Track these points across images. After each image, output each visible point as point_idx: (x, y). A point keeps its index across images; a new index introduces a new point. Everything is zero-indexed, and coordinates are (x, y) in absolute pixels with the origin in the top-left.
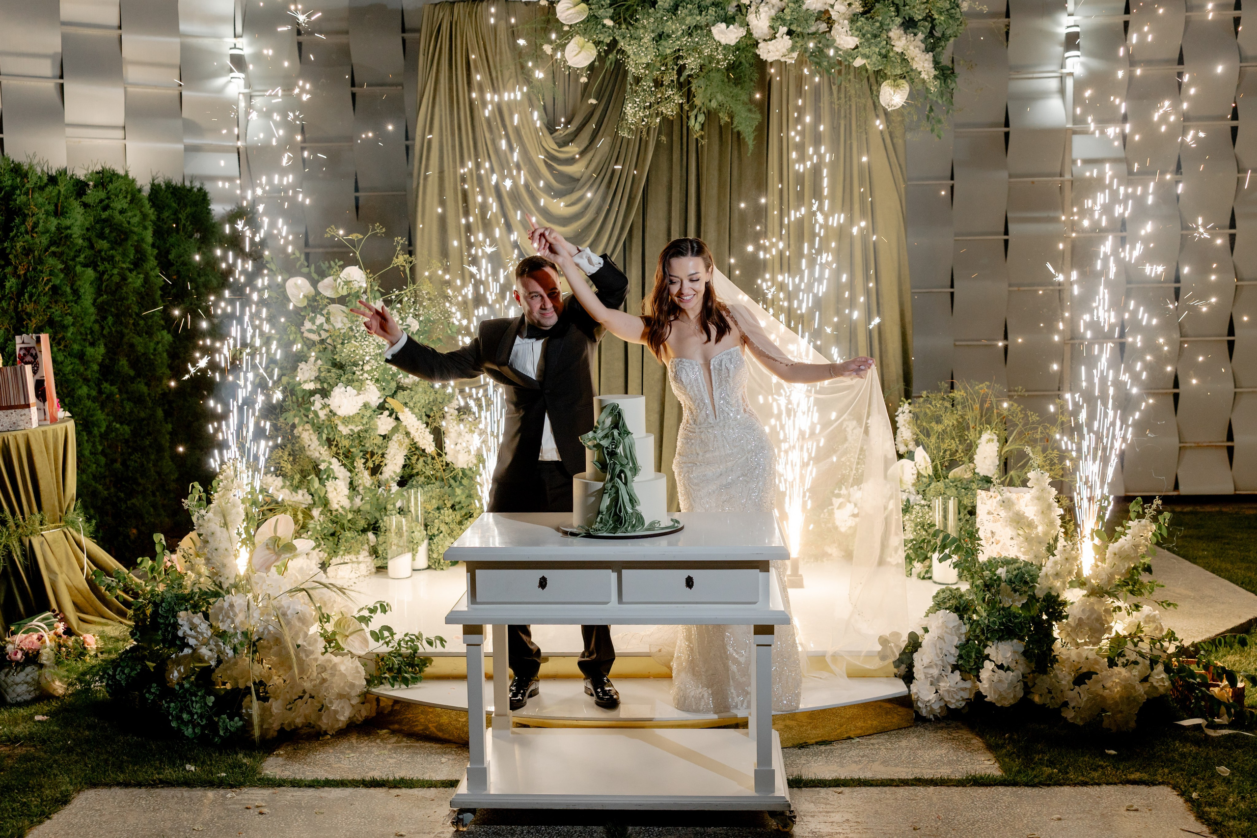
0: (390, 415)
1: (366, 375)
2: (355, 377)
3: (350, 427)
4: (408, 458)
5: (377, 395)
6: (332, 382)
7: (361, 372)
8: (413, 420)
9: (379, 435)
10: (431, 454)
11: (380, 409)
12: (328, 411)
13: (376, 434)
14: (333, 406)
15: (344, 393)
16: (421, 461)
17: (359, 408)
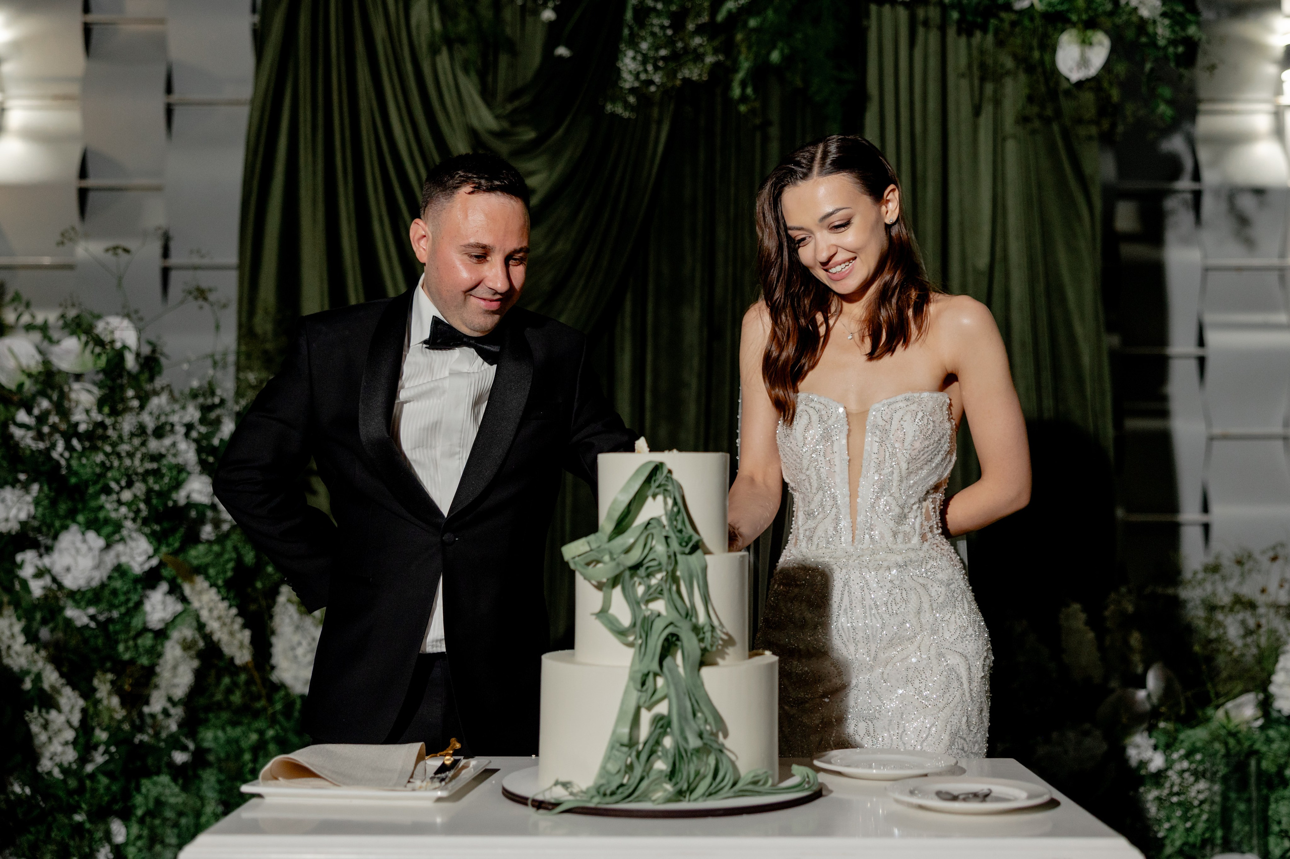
0: (170, 592)
1: (124, 510)
2: (101, 515)
3: (92, 611)
4: (199, 675)
5: (146, 552)
6: (57, 524)
7: (115, 505)
8: (212, 600)
9: (145, 629)
10: (244, 668)
11: (151, 579)
12: (47, 580)
13: (140, 626)
14: (57, 569)
15: (79, 544)
16: (226, 680)
17: (108, 575)
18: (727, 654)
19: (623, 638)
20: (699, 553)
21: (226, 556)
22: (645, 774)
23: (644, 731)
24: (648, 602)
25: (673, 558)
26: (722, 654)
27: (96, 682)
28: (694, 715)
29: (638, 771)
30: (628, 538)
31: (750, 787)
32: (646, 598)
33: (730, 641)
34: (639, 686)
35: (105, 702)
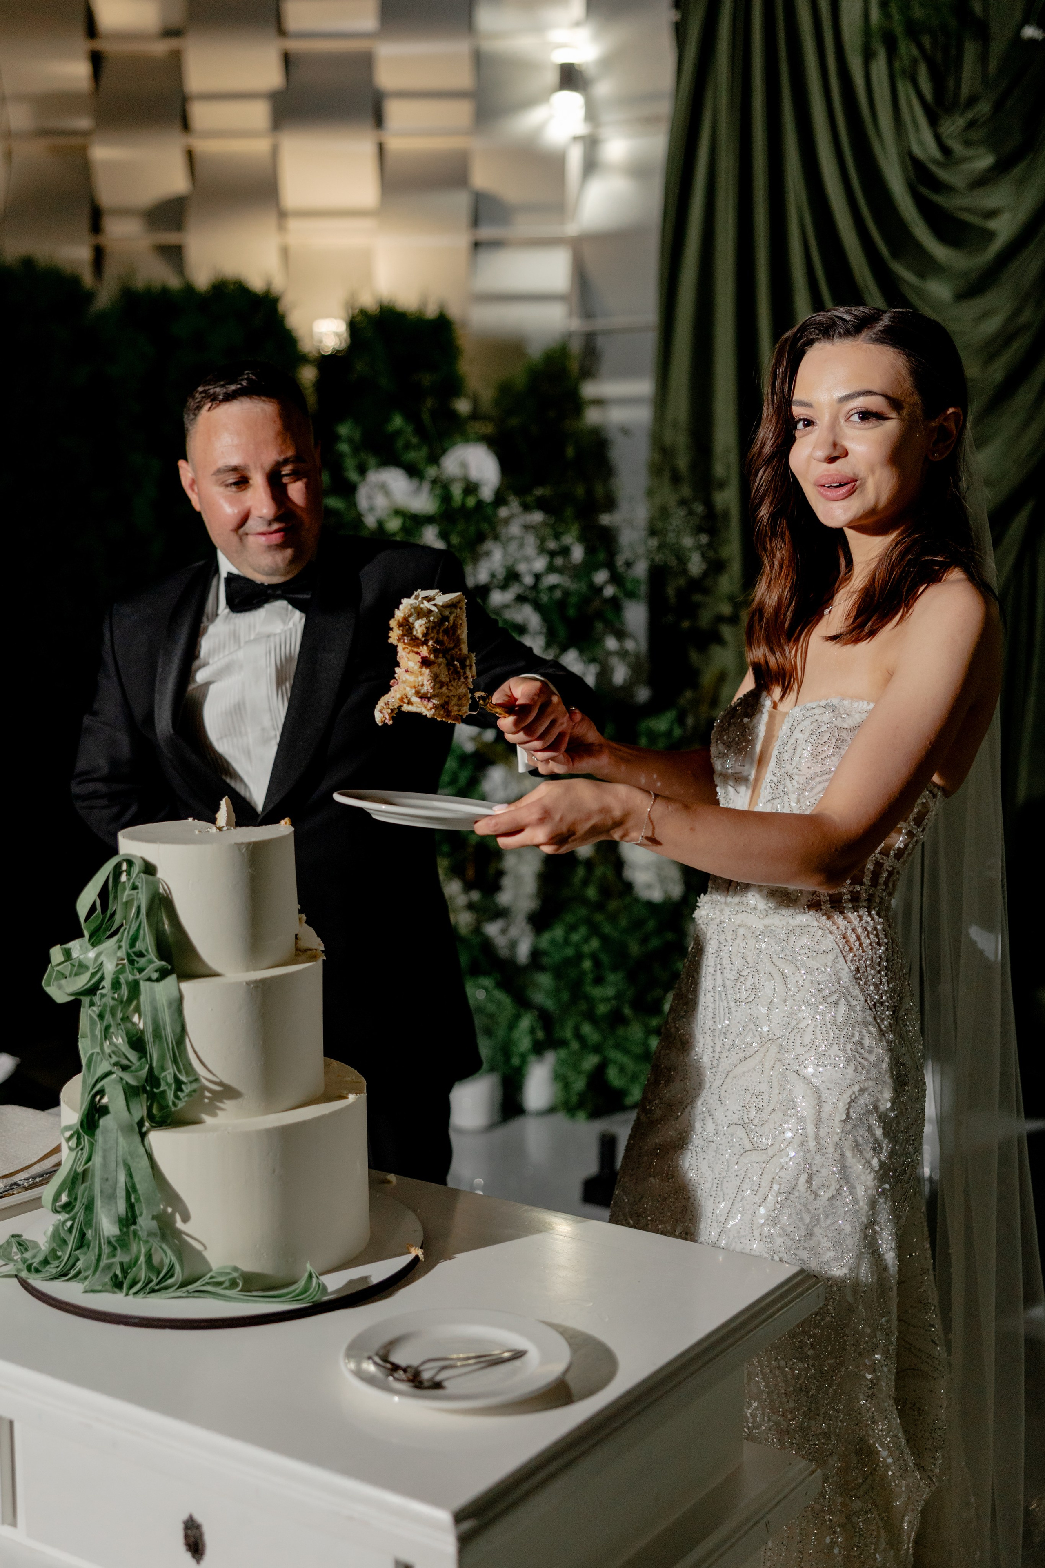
10: (589, 862)
20: (172, 979)
26: (212, 1111)
31: (209, 1288)
33: (228, 1092)
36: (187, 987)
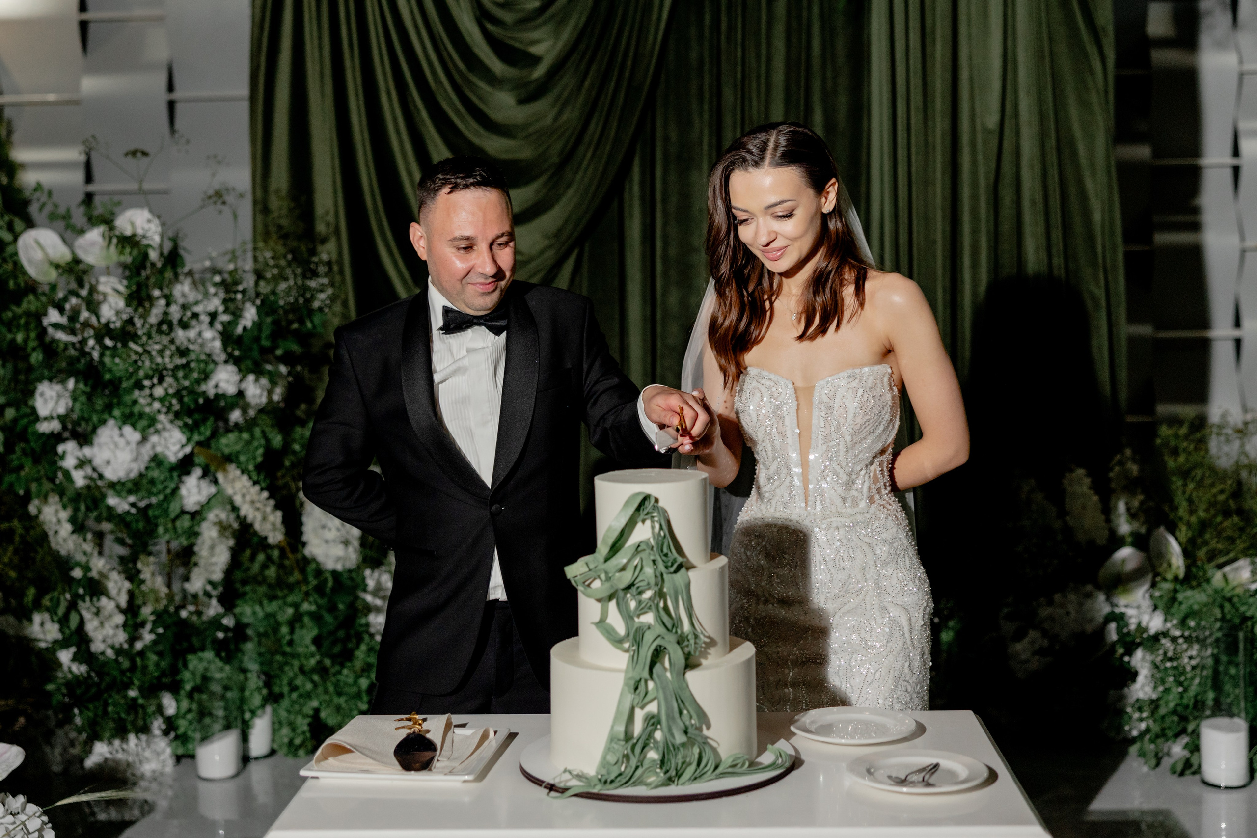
0: (204, 475)
1: (157, 405)
2: (136, 409)
3: (132, 499)
4: (236, 553)
5: (180, 441)
6: (95, 418)
7: (149, 400)
8: (244, 487)
9: (183, 512)
10: (278, 547)
11: (185, 465)
12: (89, 470)
13: (178, 511)
14: (98, 462)
15: (117, 439)
16: (261, 557)
17: (146, 465)
18: (710, 654)
19: (619, 645)
20: (683, 570)
21: (256, 444)
22: (639, 764)
23: (638, 727)
24: (638, 616)
25: (660, 578)
26: (704, 655)
27: (139, 565)
28: (681, 713)
29: (634, 762)
30: (621, 559)
31: (729, 770)
32: (638, 612)
33: (712, 643)
34: (633, 691)
35: (149, 583)
36: (692, 574)
